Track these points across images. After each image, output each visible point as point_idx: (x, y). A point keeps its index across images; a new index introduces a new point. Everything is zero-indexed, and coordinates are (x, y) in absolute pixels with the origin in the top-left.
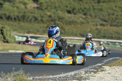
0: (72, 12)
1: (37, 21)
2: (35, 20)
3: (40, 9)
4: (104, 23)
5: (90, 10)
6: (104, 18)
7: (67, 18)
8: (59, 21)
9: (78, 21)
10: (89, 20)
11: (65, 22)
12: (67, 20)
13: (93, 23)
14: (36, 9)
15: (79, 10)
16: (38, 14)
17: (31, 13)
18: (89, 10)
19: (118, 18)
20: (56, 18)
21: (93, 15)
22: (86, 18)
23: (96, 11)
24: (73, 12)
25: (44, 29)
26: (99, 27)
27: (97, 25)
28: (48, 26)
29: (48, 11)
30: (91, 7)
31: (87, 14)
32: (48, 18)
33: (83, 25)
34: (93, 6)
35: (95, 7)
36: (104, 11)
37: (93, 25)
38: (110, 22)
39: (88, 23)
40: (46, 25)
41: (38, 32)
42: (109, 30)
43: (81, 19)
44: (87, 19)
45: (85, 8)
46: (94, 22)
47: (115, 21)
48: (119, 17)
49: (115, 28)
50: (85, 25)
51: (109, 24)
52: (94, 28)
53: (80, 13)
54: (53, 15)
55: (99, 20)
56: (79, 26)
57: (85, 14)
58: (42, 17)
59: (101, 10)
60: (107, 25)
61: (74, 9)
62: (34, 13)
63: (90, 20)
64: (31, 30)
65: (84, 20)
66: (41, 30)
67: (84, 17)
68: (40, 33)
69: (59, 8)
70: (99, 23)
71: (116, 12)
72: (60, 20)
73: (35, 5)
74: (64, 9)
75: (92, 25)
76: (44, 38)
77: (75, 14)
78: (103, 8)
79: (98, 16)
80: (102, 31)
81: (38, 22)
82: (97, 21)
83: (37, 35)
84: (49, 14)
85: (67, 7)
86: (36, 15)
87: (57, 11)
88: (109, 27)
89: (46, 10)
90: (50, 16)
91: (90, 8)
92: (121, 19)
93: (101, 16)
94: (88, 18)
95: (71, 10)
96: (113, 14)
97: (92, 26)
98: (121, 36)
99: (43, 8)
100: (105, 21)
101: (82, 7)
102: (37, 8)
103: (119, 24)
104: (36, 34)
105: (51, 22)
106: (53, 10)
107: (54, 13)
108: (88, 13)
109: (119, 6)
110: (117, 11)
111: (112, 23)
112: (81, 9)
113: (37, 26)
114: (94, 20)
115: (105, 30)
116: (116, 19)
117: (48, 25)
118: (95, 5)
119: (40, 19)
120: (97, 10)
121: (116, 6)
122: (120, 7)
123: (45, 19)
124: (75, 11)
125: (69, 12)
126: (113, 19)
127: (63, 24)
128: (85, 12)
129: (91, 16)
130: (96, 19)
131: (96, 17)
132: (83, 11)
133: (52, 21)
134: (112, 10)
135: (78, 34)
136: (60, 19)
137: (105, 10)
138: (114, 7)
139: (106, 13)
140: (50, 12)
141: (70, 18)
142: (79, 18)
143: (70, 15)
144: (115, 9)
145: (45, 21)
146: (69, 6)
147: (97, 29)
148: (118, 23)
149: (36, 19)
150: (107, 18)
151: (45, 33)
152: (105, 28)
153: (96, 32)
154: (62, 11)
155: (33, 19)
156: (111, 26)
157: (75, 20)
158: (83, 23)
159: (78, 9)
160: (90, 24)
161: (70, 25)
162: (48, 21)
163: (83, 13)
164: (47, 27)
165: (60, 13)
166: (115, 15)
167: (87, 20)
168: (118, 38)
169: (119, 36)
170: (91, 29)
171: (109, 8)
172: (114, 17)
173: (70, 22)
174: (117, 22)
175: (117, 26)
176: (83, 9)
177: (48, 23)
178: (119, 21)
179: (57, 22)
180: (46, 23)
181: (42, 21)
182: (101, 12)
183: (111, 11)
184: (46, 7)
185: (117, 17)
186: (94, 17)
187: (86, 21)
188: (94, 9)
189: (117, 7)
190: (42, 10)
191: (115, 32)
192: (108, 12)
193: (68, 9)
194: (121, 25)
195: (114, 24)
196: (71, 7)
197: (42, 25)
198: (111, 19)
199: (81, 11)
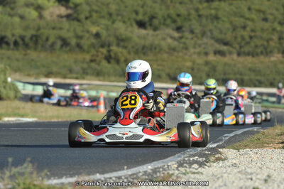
0: (148, 24)
1: (68, 48)
2: (62, 46)
3: (73, 19)
4: (225, 48)
5: (190, 20)
6: (222, 36)
7: (136, 40)
8: (118, 45)
9: (163, 44)
10: (188, 42)
11: (133, 47)
12: (137, 44)
13: (197, 50)
14: (64, 19)
15: (165, 20)
16: (68, 30)
17: (54, 28)
18: (188, 18)
19: (256, 37)
20: (112, 39)
21: (198, 30)
22: (181, 38)
23: (204, 20)
24: (151, 25)
25: (85, 66)
26: (211, 58)
27: (206, 54)
28: (94, 58)
29: (93, 23)
30: (193, 12)
31: (184, 29)
32: (93, 40)
33: (176, 54)
34: (197, 10)
35: (201, 12)
36: (223, 21)
37: (199, 54)
38: (237, 46)
39: (186, 49)
40: (88, 57)
41: (70, 72)
42: (235, 65)
43: (169, 41)
44: (183, 40)
45: (178, 15)
46: (200, 46)
47: (248, 43)
48: (258, 33)
49: (249, 61)
50: (180, 54)
51: (234, 50)
52: (200, 60)
53: (167, 26)
54: (104, 33)
55: (212, 41)
56: (165, 56)
57: (179, 29)
58: (81, 37)
59: (217, 18)
60: (230, 53)
61: (152, 18)
62: (61, 29)
63: (190, 43)
64: (55, 69)
65: (176, 43)
66: (77, 68)
67: (176, 35)
68: (75, 76)
69: (118, 15)
70: (211, 50)
71: (249, 23)
72: (122, 44)
73: (63, 11)
74: (129, 19)
75: (194, 53)
76: (84, 86)
77: (155, 29)
78: (220, 14)
79: (209, 34)
80: (219, 68)
81: (70, 50)
82: (207, 44)
83: (68, 81)
84: (94, 30)
85: (137, 13)
86: (64, 34)
87: (113, 22)
88: (235, 56)
89: (88, 22)
90: (97, 35)
91: (189, 15)
92: (261, 38)
93: (216, 33)
94: (187, 38)
95: (146, 19)
96: (244, 28)
97: (195, 57)
98: (262, 79)
99: (82, 17)
100: (226, 44)
101: (172, 12)
102: (68, 16)
103: (259, 50)
104: (65, 77)
105: (101, 50)
106: (104, 21)
107: (107, 29)
108: (186, 25)
109: (257, 7)
110: (253, 20)
111: (241, 47)
112: (169, 16)
113: (67, 58)
114: (199, 42)
115: (225, 64)
116: (251, 37)
117: (93, 56)
118: (200, 7)
119: (73, 42)
120: (207, 17)
121: (249, 9)
122: (259, 11)
123: (86, 43)
124: (156, 22)
125: (141, 25)
126: (243, 38)
127: (129, 53)
128: (179, 23)
129: (192, 32)
130: (205, 40)
131: (204, 34)
132: (174, 21)
133: (102, 46)
134: (242, 17)
135: (164, 75)
136: (121, 41)
137: (225, 19)
138: (246, 10)
139: (228, 25)
140: (98, 26)
141: (144, 38)
142: (164, 39)
143: (143, 32)
144: (247, 15)
145: (86, 47)
146: (141, 10)
147: (207, 63)
148: (256, 46)
149: (65, 43)
150: (229, 36)
151: (87, 74)
152: (226, 59)
153: (206, 69)
154: (124, 22)
155: (59, 43)
156: (239, 54)
157: (156, 42)
158: (174, 50)
159: (163, 16)
160: (192, 50)
161: (144, 54)
162: (93, 46)
163: (174, 25)
164: (92, 61)
165: (121, 28)
166: (248, 29)
167: (185, 43)
168: (257, 83)
169: (259, 78)
170: (194, 62)
171: (235, 14)
172: (246, 34)
173: (144, 47)
174: (252, 44)
175: (252, 54)
176: (174, 16)
177: (93, 52)
178: (259, 42)
179: (114, 48)
180: (88, 52)
181: (79, 46)
182: (215, 23)
183: (238, 21)
184: (87, 14)
185: (253, 34)
186: (199, 36)
187: (181, 45)
188: (200, 16)
189: (254, 12)
190: (78, 20)
191: (250, 69)
192: (231, 23)
193: (140, 17)
194: (262, 53)
195: (246, 49)
196: (145, 14)
197: (80, 56)
198: (239, 39)
199: (168, 21)
